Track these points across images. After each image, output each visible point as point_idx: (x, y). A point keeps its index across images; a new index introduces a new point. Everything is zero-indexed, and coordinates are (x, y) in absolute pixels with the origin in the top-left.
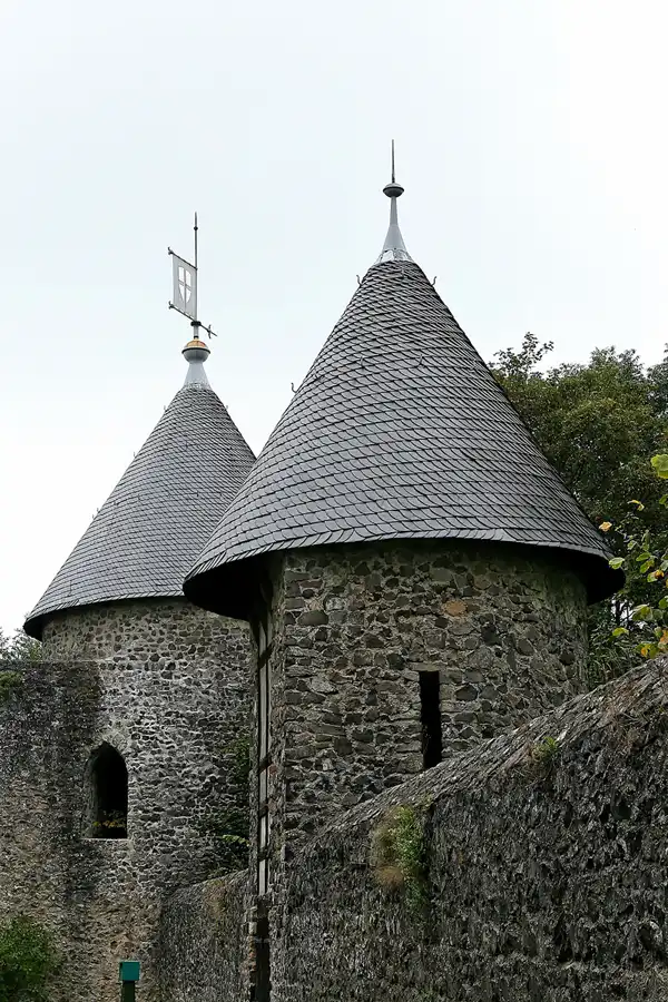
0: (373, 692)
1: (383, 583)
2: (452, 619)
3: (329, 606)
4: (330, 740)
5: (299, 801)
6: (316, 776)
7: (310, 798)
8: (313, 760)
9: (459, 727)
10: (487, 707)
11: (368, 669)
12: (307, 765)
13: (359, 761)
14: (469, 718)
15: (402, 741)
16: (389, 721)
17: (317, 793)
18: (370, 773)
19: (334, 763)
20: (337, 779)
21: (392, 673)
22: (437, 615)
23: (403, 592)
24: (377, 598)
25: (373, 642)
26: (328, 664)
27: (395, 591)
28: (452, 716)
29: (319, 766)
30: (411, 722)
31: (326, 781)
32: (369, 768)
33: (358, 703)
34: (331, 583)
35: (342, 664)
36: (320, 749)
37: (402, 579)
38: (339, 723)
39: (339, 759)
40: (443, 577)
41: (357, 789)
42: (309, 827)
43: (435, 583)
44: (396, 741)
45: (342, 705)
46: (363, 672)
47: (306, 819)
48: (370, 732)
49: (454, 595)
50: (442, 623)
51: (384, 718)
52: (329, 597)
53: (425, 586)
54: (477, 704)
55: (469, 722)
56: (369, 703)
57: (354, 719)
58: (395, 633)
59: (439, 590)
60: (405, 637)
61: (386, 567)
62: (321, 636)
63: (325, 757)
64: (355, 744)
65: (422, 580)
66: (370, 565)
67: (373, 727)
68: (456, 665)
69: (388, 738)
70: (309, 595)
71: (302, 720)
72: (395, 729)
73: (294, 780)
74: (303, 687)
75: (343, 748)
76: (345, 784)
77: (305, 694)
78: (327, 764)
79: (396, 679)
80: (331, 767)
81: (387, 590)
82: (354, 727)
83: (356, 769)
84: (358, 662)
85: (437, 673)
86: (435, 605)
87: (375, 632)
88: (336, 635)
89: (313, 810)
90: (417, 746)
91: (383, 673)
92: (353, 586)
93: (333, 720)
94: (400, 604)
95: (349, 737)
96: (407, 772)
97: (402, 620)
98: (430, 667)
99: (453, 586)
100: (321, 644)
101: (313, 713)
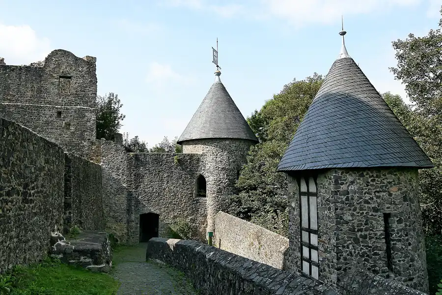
0: (367, 221)
1: (369, 180)
2: (394, 193)
3: (350, 188)
4: (352, 238)
5: (342, 260)
6: (347, 251)
7: (345, 259)
8: (346, 245)
9: (398, 233)
10: (406, 225)
11: (365, 212)
12: (344, 247)
13: (363, 246)
14: (401, 230)
15: (379, 239)
16: (373, 231)
17: (348, 257)
18: (367, 250)
19: (353, 246)
20: (355, 252)
21: (374, 214)
22: (389, 192)
23: (377, 184)
24: (368, 186)
25: (367, 202)
26: (350, 210)
27: (374, 183)
28: (396, 230)
29: (348, 247)
30: (382, 232)
31: (351, 253)
32: (367, 249)
33: (361, 224)
34: (350, 180)
35: (355, 210)
36: (348, 241)
37: (377, 179)
38: (355, 231)
39: (355, 245)
40: (391, 178)
41: (362, 256)
42: (345, 270)
43: (388, 180)
44: (376, 239)
45: (355, 225)
46: (363, 213)
47: (344, 267)
48: (366, 235)
49: (394, 185)
50: (390, 195)
51: (371, 230)
52: (350, 185)
53: (385, 181)
54: (403, 225)
55: (401, 231)
56: (366, 224)
57: (361, 230)
58: (375, 198)
59: (390, 183)
60: (379, 201)
61: (371, 174)
62: (347, 199)
63: (350, 244)
64: (361, 239)
65: (383, 179)
66: (365, 173)
67: (367, 233)
68: (396, 210)
69: (373, 237)
70: (342, 184)
71: (341, 230)
72: (376, 234)
73: (339, 253)
74: (341, 218)
75: (356, 241)
76: (358, 254)
77: (342, 221)
78: (351, 247)
79: (375, 216)
80: (352, 248)
81: (372, 183)
82: (360, 233)
83: (362, 249)
84: (361, 209)
85: (389, 214)
86: (388, 189)
87: (367, 198)
88: (352, 199)
89: (346, 264)
90: (384, 241)
91: (370, 214)
92: (358, 181)
93: (352, 230)
94: (376, 188)
95: (358, 237)
96: (381, 250)
97: (377, 194)
98: (387, 211)
99: (394, 181)
100: (347, 202)
101: (345, 228)
